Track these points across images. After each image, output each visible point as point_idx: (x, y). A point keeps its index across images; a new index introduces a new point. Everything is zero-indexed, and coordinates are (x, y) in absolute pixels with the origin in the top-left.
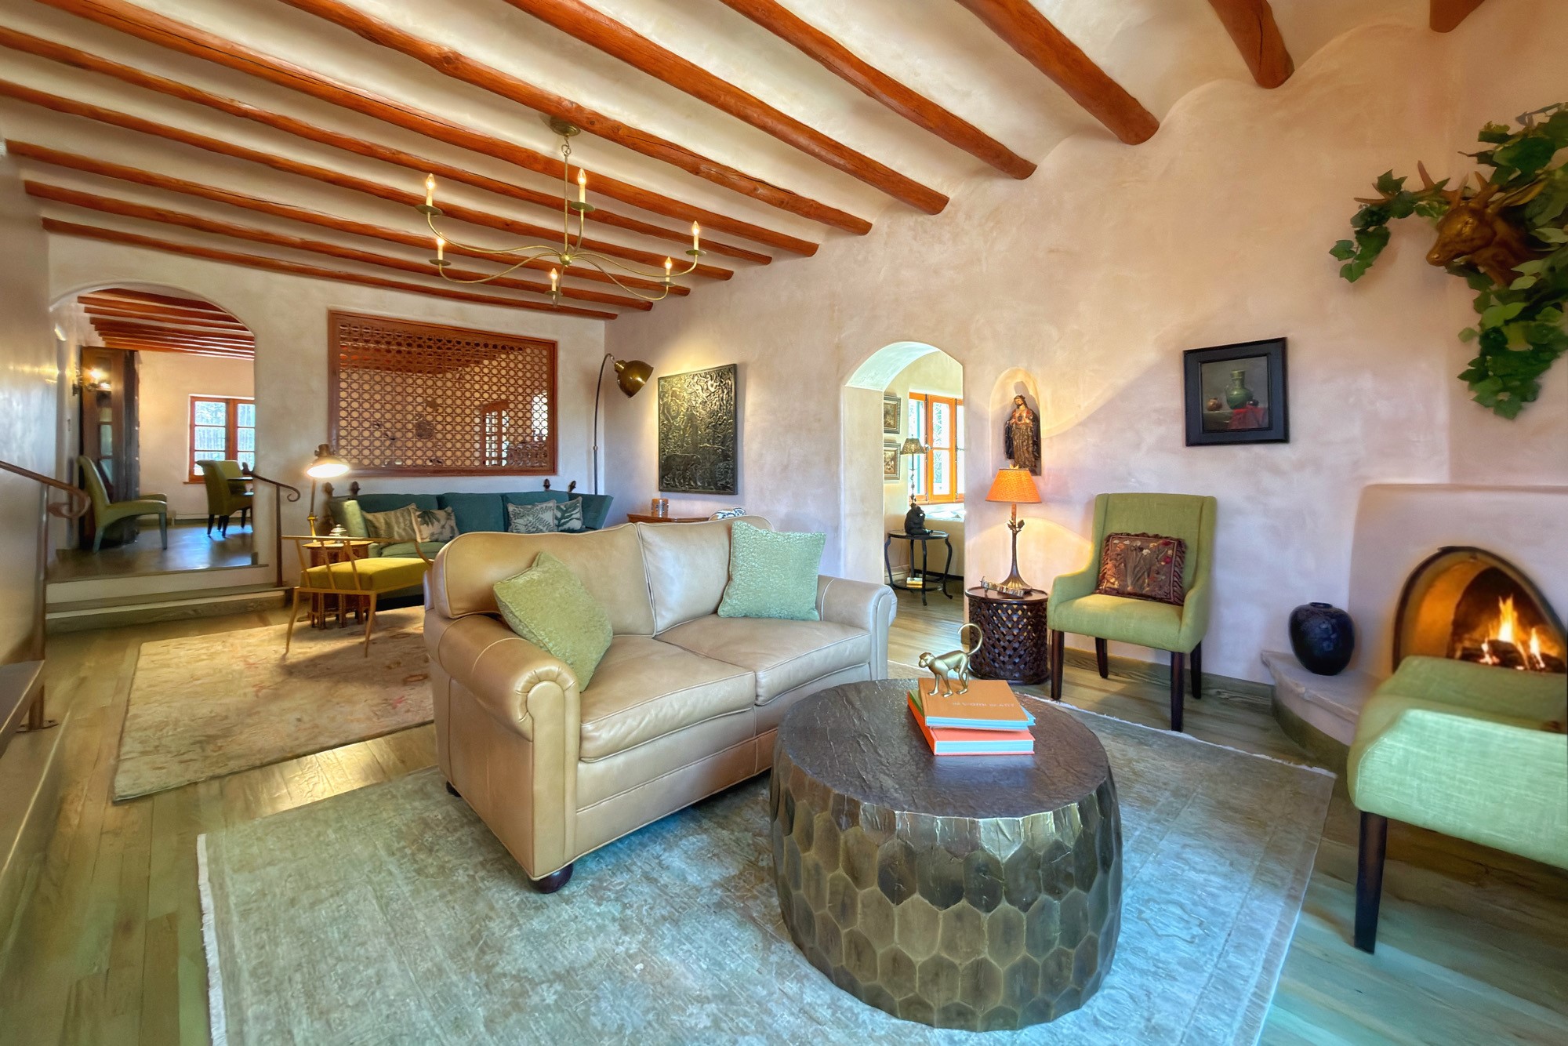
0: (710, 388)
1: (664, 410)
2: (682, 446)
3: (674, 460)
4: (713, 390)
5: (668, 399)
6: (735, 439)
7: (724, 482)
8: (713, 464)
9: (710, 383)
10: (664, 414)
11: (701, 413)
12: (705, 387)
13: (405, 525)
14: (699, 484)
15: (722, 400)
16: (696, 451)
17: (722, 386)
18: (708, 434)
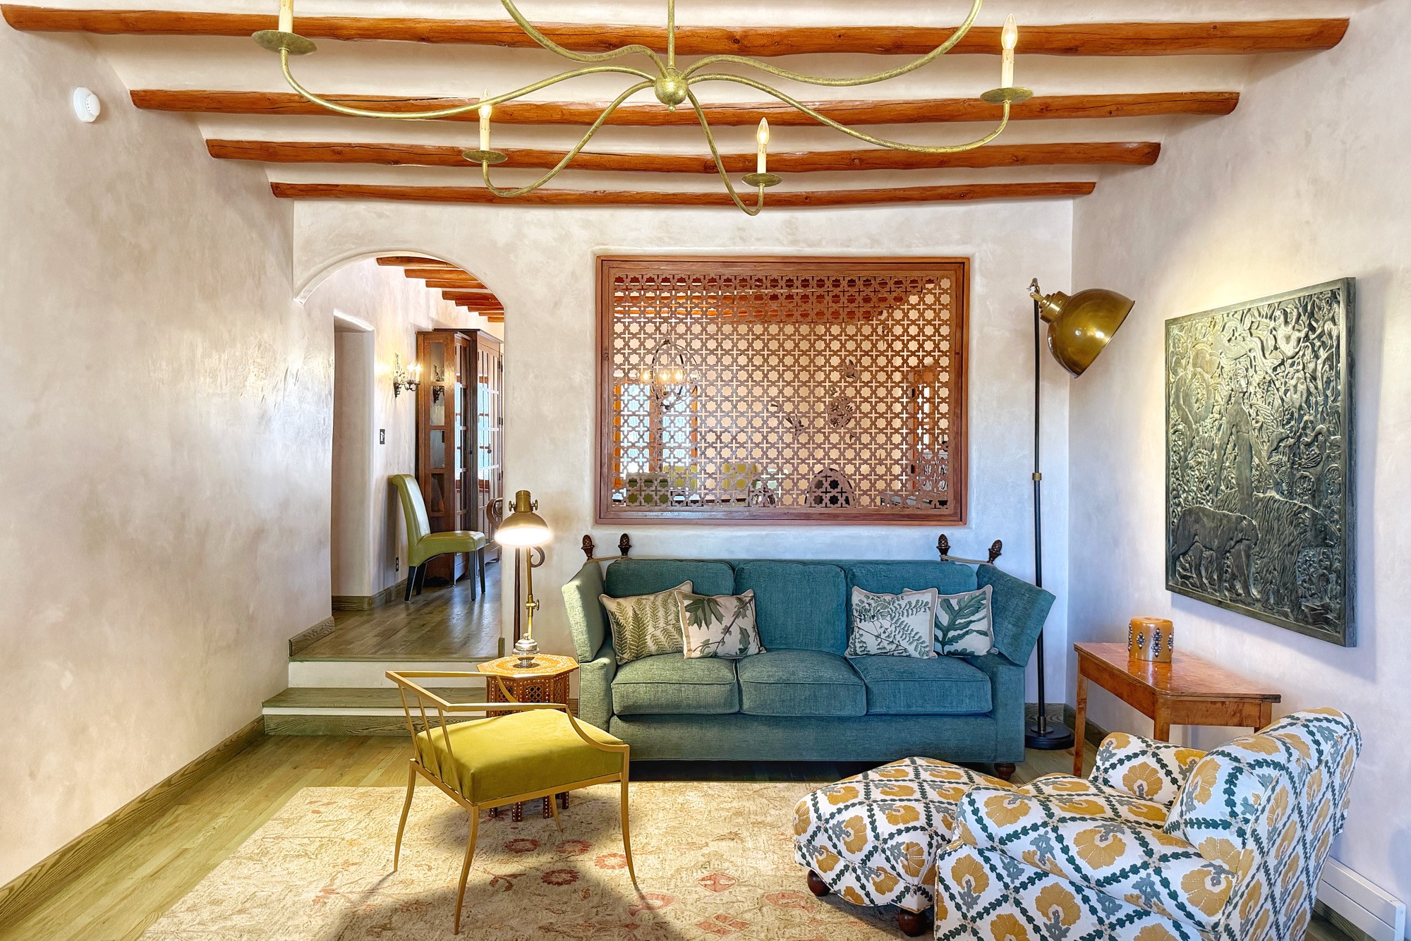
0: (1282, 343)
1: (1176, 398)
2: (1217, 491)
3: (1197, 521)
4: (1289, 349)
5: (1186, 372)
6: (1349, 488)
7: (1316, 603)
8: (1289, 549)
9: (1283, 331)
10: (1179, 408)
11: (1263, 409)
12: (1270, 343)
13: (667, 623)
14: (1255, 592)
15: (1314, 378)
16: (1249, 504)
17: (1313, 338)
18: (1279, 465)
